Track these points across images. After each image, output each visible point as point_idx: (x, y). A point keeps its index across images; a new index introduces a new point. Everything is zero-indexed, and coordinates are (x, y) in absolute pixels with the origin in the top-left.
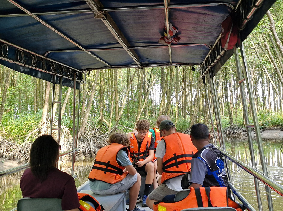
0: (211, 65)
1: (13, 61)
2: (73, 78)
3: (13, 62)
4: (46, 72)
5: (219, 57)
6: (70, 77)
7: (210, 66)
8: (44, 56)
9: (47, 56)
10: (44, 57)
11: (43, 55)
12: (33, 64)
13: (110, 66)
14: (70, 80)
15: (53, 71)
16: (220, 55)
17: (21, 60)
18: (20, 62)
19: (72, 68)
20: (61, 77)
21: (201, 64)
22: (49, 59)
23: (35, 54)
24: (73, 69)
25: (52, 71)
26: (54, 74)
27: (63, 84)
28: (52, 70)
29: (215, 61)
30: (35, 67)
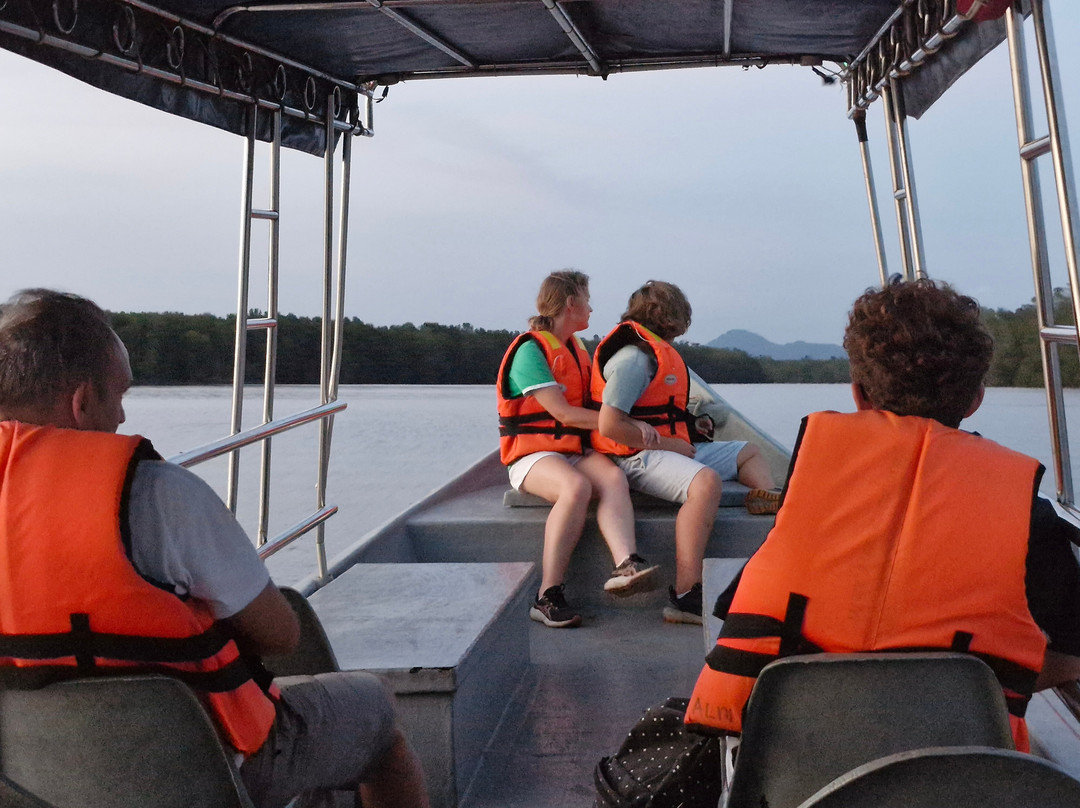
0: (898, 70)
1: (96, 52)
2: (320, 112)
3: (96, 55)
4: (221, 92)
5: (936, 38)
6: (312, 112)
7: (893, 73)
8: (213, 28)
9: (223, 28)
10: (211, 32)
11: (209, 23)
12: (170, 61)
13: (468, 64)
14: (312, 124)
15: (247, 86)
16: (942, 32)
17: (126, 47)
18: (122, 55)
19: (319, 74)
20: (277, 110)
21: (853, 58)
22: (230, 39)
23: (176, 18)
24: (320, 78)
25: (242, 88)
26: (249, 99)
27: (287, 139)
28: (243, 83)
29: (918, 54)
30: (177, 72)
